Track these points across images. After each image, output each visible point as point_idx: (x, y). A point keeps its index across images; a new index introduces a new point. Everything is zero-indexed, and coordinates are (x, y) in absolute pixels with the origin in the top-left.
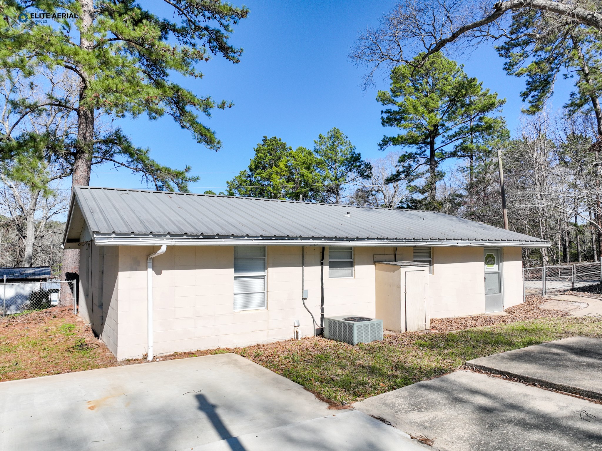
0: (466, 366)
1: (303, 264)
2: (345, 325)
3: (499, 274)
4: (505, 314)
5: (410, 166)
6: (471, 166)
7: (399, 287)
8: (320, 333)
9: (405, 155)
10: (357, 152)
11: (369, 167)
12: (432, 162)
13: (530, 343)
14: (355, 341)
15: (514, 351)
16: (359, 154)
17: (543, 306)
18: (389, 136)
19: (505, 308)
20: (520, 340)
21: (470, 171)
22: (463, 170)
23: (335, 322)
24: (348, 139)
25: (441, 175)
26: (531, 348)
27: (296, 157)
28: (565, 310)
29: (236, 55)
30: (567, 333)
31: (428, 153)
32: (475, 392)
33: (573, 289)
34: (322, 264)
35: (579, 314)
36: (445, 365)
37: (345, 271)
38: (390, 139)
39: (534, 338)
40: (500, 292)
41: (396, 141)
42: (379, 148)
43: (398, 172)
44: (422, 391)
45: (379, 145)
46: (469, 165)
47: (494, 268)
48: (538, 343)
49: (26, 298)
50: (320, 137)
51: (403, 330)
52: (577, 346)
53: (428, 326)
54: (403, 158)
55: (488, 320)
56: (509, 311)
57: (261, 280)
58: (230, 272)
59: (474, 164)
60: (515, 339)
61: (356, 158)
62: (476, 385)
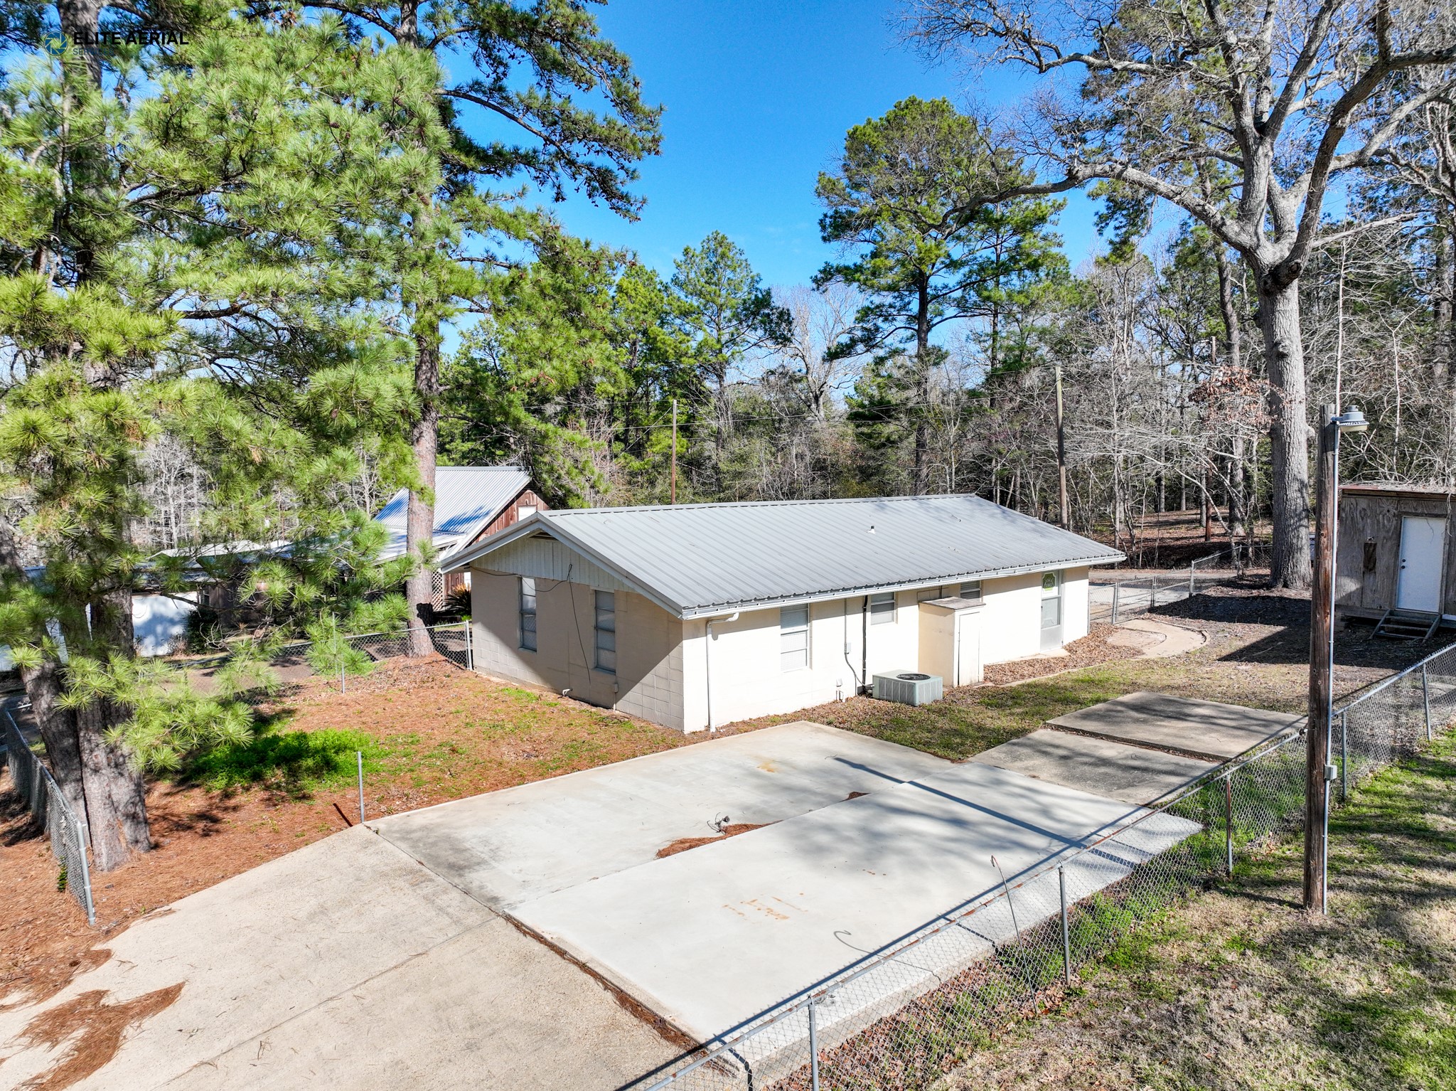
0: (1046, 726)
1: (845, 613)
2: (903, 685)
3: (1059, 599)
4: (1064, 653)
5: (877, 329)
6: (995, 333)
7: (952, 634)
8: (863, 691)
9: (869, 308)
10: (763, 286)
11: (785, 316)
12: (921, 324)
13: (1097, 701)
14: (917, 702)
15: (1085, 710)
16: (769, 293)
17: (1111, 640)
18: (835, 263)
19: (1066, 643)
20: (1089, 696)
21: (991, 342)
22: (978, 338)
23: (889, 680)
24: (743, 257)
25: (939, 356)
26: (1099, 706)
27: (633, 293)
28: (1138, 646)
29: (633, 208)
30: (1135, 686)
31: (915, 307)
32: (1057, 747)
33: (1153, 610)
34: (865, 611)
35: (1151, 653)
36: (1025, 725)
37: (886, 615)
38: (838, 270)
39: (1101, 694)
40: (1059, 623)
41: (849, 274)
42: (815, 286)
43: (852, 339)
44: (1016, 748)
45: (815, 280)
46: (989, 330)
47: (1053, 592)
48: (1105, 701)
49: (172, 622)
50: (686, 252)
51: (955, 685)
52: (1138, 702)
53: (981, 679)
54: (865, 313)
55: (1047, 666)
56: (1070, 649)
57: (803, 635)
58: (777, 630)
59: (999, 328)
60: (1084, 695)
61: (763, 302)
62: (1057, 742)
